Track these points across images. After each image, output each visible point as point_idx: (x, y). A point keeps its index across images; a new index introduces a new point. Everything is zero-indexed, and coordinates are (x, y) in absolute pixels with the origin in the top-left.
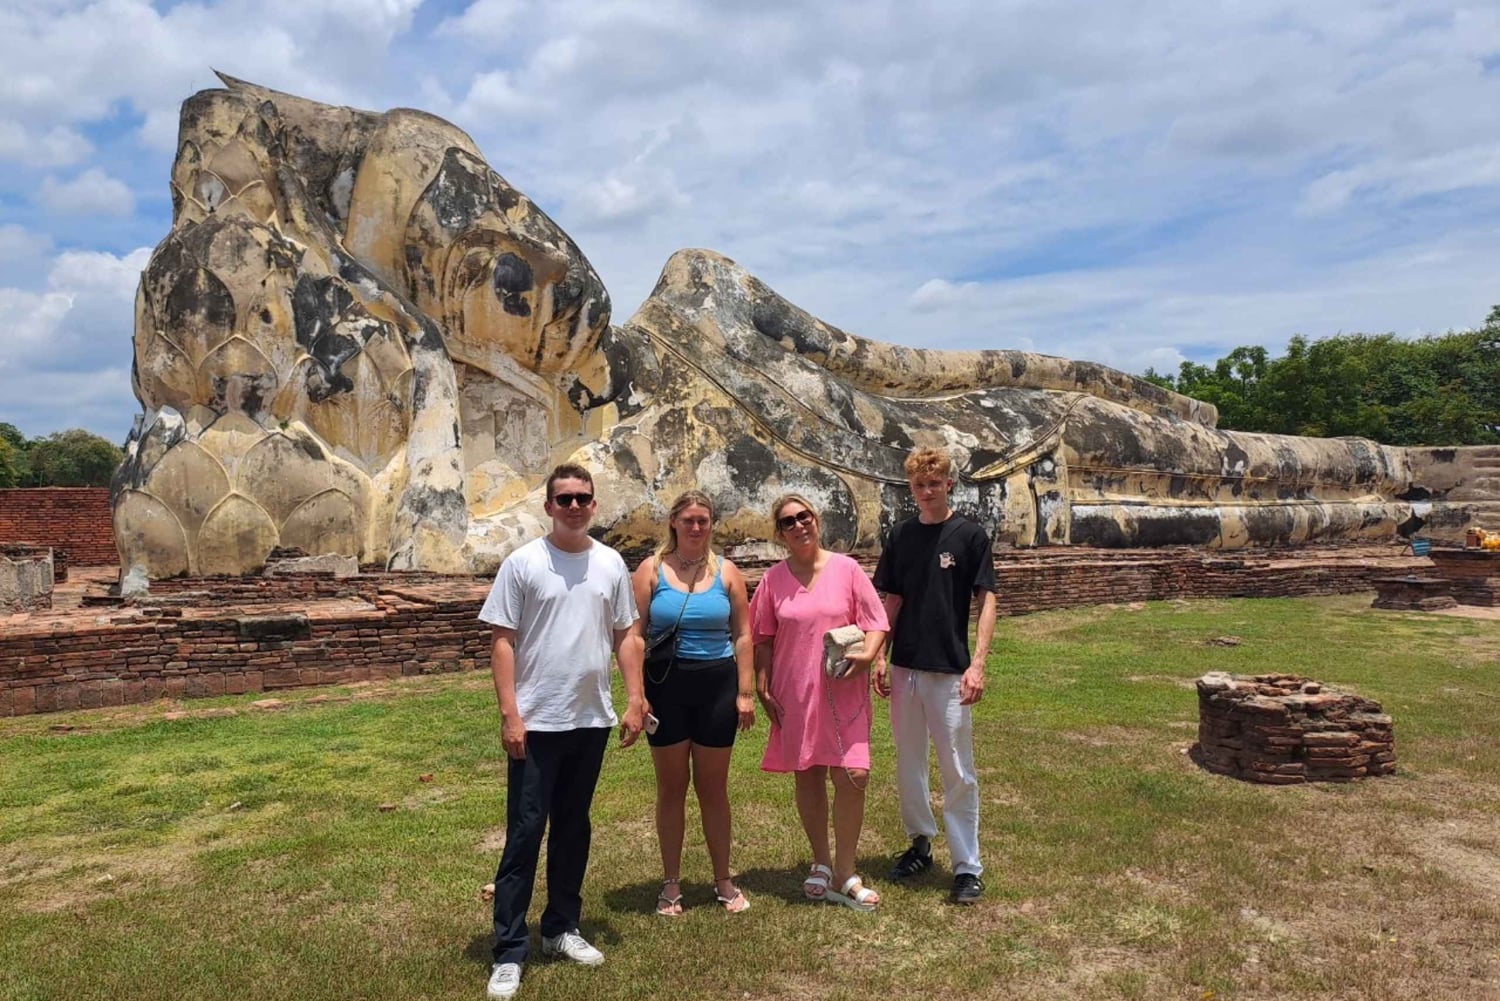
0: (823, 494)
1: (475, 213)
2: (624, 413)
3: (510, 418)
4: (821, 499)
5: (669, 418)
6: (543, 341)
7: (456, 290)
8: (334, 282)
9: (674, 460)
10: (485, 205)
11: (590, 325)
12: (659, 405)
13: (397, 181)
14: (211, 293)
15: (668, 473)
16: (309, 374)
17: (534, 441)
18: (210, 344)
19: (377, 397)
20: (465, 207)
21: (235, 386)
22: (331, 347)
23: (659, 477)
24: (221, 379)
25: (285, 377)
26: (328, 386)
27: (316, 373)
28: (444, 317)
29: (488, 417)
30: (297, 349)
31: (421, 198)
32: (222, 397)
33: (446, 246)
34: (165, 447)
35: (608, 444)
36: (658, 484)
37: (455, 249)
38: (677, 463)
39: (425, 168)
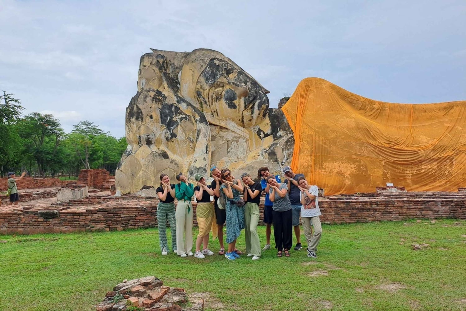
0: (353, 166)
1: (217, 78)
2: (276, 138)
3: (233, 143)
4: (352, 168)
5: (290, 140)
6: (243, 116)
7: (213, 103)
8: (174, 104)
9: (290, 155)
10: (221, 74)
11: (259, 109)
12: (287, 135)
13: (193, 71)
14: (137, 112)
15: (287, 159)
16: (166, 133)
17: (242, 150)
18: (137, 126)
19: (184, 139)
20: (214, 75)
21: (143, 138)
22: (171, 124)
23: (284, 161)
24: (139, 136)
25: (157, 135)
26: (170, 136)
27: (167, 133)
28: (212, 112)
29: (225, 142)
30: (162, 126)
31: (200, 76)
32: (141, 142)
33: (208, 89)
34: (126, 156)
35: (268, 150)
36: (283, 163)
37: (211, 90)
38: (291, 156)
39: (202, 66)
